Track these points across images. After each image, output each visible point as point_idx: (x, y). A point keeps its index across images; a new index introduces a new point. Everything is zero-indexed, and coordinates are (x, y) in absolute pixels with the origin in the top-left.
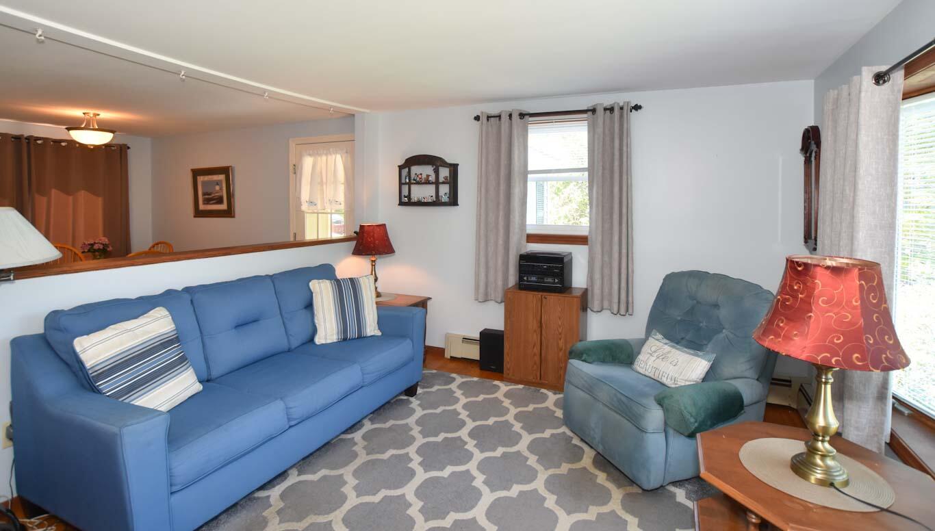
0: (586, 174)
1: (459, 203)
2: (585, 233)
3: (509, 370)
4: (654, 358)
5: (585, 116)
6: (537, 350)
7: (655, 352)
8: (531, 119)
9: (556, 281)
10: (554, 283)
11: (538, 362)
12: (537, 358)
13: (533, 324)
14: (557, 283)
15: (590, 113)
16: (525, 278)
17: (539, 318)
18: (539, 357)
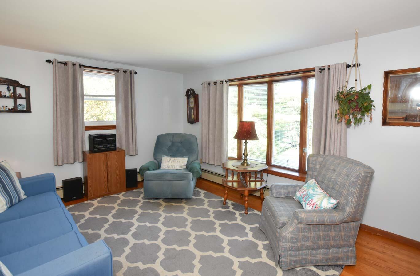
0: (114, 98)
1: (32, 110)
2: (115, 124)
3: (91, 193)
4: (170, 163)
5: (113, 72)
6: (106, 179)
7: (170, 161)
8: (85, 68)
9: (113, 145)
10: (112, 147)
11: (107, 185)
12: (106, 183)
13: (103, 167)
14: (113, 146)
15: (115, 71)
16: (97, 147)
17: (106, 164)
18: (107, 182)
